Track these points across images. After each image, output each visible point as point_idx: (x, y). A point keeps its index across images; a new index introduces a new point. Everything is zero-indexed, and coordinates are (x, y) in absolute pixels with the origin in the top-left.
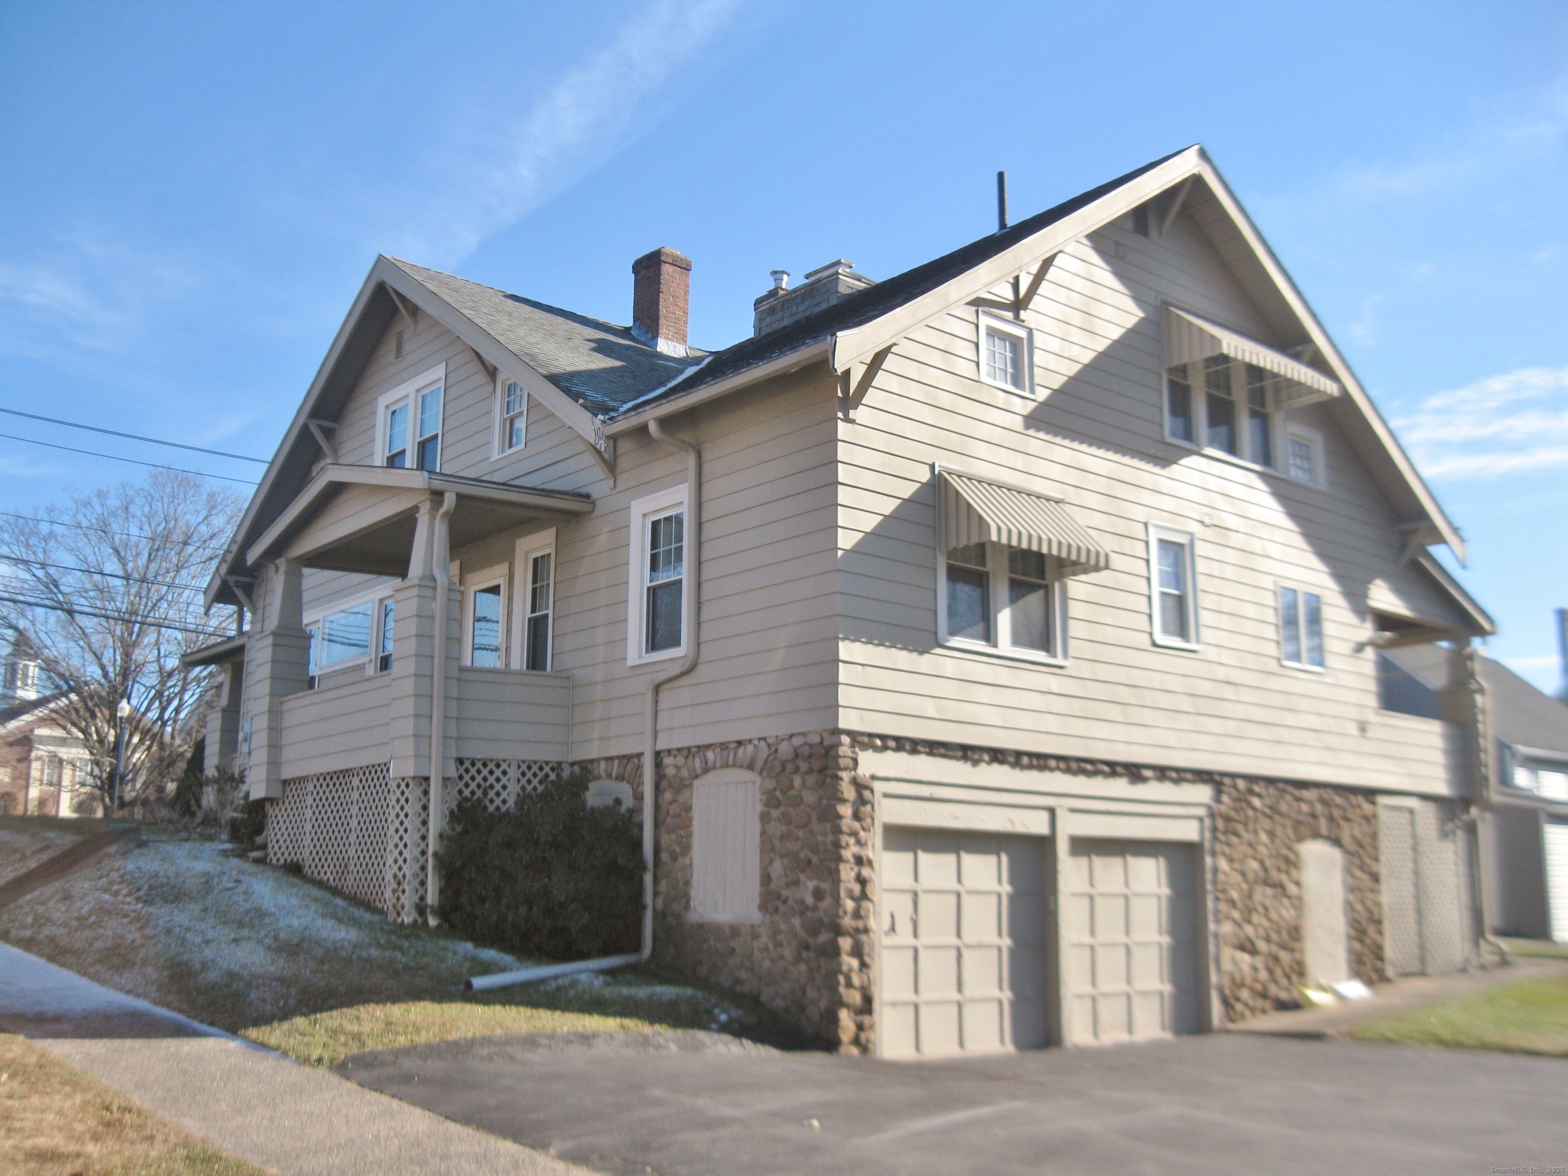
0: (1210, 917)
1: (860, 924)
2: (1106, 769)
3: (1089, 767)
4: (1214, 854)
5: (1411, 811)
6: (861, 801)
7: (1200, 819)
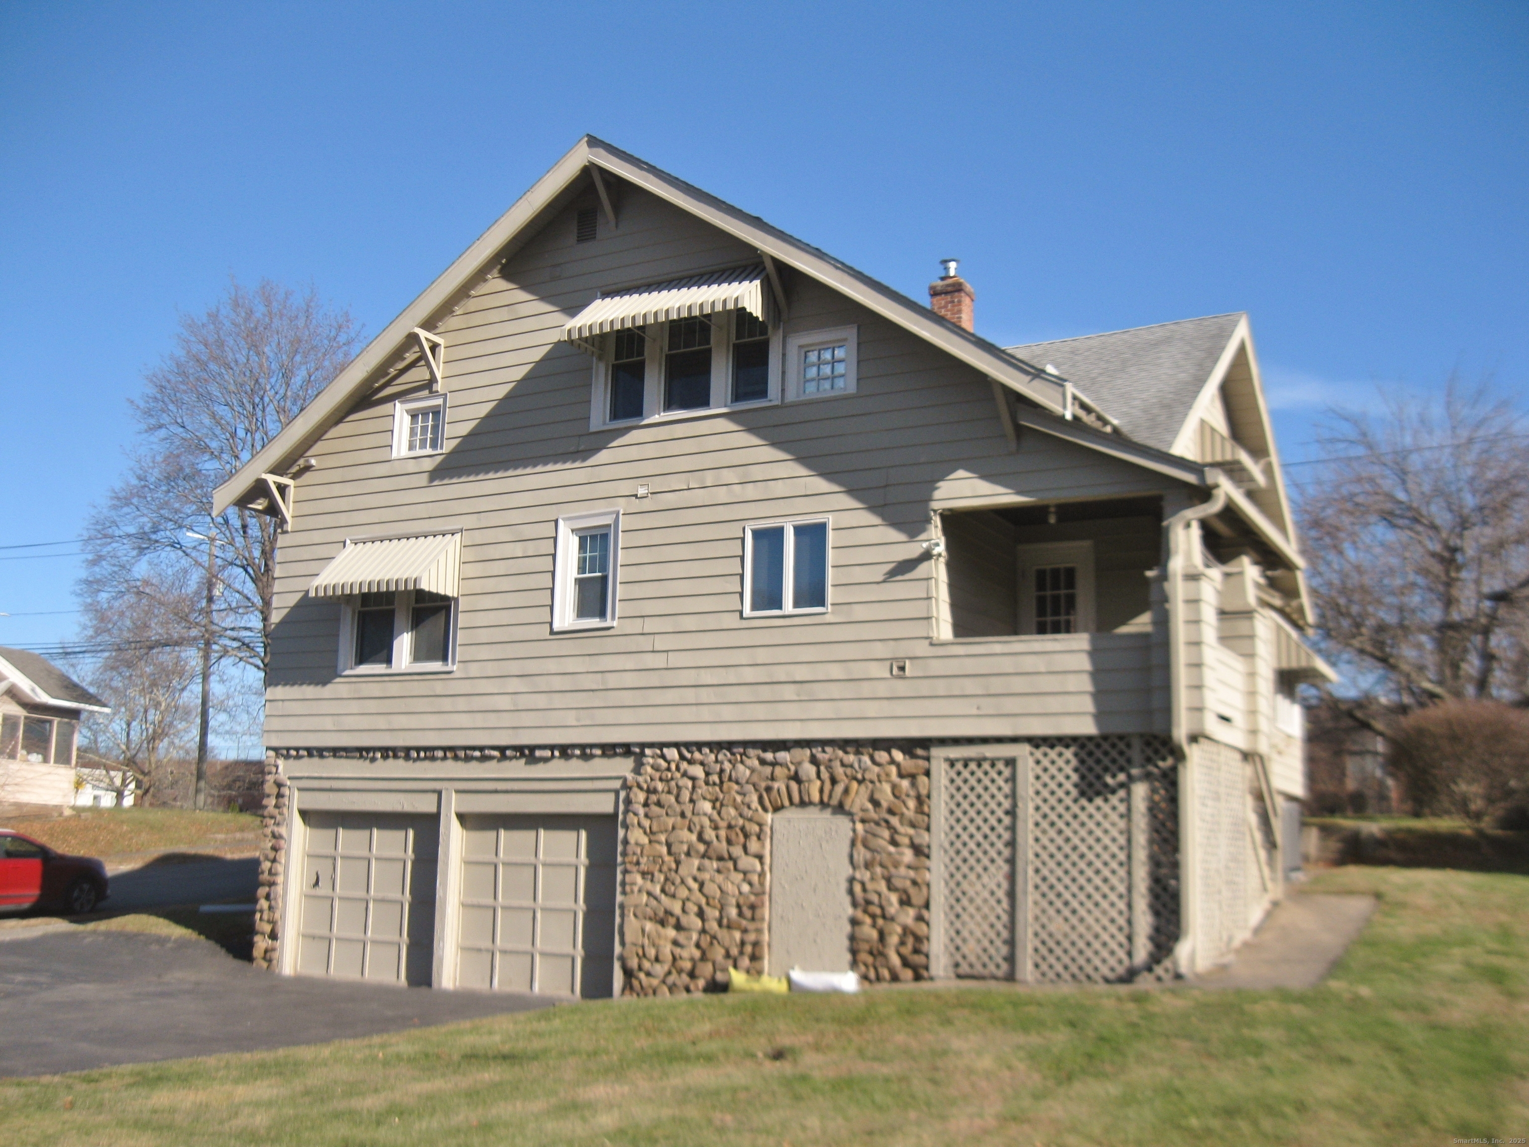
0: (619, 889)
1: (272, 879)
2: (496, 753)
3: (477, 754)
4: (626, 827)
5: (1011, 762)
6: (279, 796)
7: (617, 793)
